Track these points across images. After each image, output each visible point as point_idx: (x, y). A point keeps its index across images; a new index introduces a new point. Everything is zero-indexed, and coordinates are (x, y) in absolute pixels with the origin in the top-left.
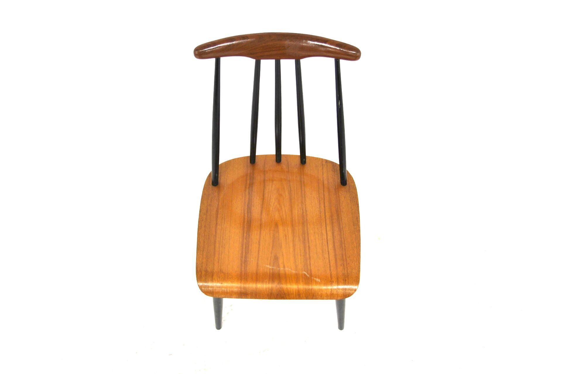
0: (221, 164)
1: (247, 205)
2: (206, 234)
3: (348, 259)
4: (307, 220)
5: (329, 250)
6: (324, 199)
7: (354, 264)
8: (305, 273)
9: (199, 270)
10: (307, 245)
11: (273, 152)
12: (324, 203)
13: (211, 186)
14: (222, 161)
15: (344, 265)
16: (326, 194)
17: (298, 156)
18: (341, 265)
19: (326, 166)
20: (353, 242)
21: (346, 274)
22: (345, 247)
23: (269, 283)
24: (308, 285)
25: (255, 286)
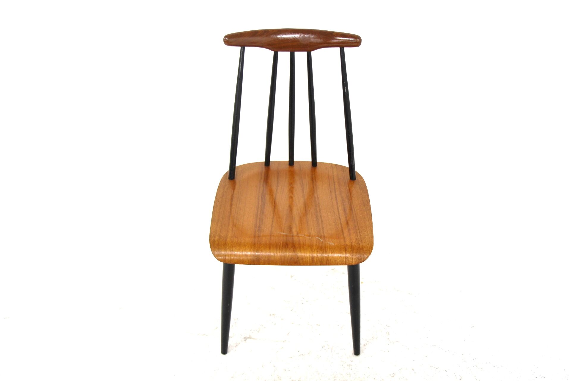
0: (238, 167)
1: (262, 194)
2: (221, 211)
3: (360, 229)
4: (319, 203)
5: (342, 223)
6: (335, 190)
7: (367, 232)
8: (319, 238)
9: (212, 235)
10: (320, 220)
11: (287, 159)
12: (335, 192)
13: (227, 180)
14: (238, 163)
15: (357, 233)
16: (337, 187)
17: (310, 162)
18: (354, 233)
19: (335, 168)
20: (365, 217)
21: (359, 239)
22: (357, 220)
23: (282, 246)
24: (322, 249)
25: (269, 249)
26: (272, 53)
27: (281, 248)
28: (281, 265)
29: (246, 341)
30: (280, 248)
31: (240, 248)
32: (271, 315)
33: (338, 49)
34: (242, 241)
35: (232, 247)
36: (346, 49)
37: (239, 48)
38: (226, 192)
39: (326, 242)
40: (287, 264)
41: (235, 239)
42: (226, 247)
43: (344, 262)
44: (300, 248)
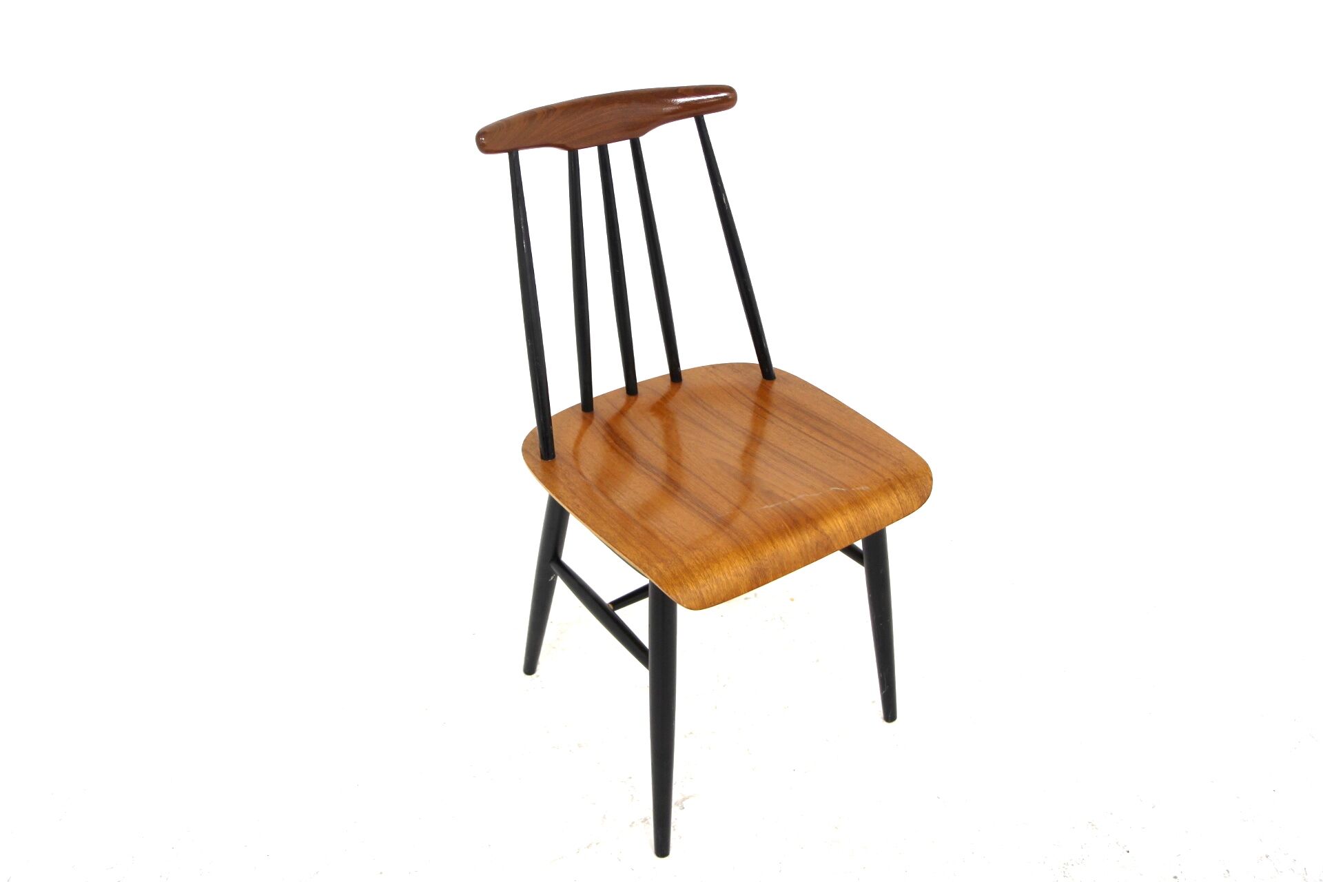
8: (835, 488)
15: (882, 455)
23: (791, 528)
24: (856, 503)
25: (771, 544)
26: (564, 155)
27: (790, 532)
28: (805, 564)
29: (684, 808)
30: (789, 534)
31: (719, 564)
32: (686, 736)
33: (691, 122)
34: (711, 549)
35: (705, 569)
36: (708, 118)
37: (505, 157)
38: (568, 483)
39: (853, 489)
40: (814, 559)
41: (695, 553)
42: (693, 576)
43: (901, 512)
44: (822, 518)
